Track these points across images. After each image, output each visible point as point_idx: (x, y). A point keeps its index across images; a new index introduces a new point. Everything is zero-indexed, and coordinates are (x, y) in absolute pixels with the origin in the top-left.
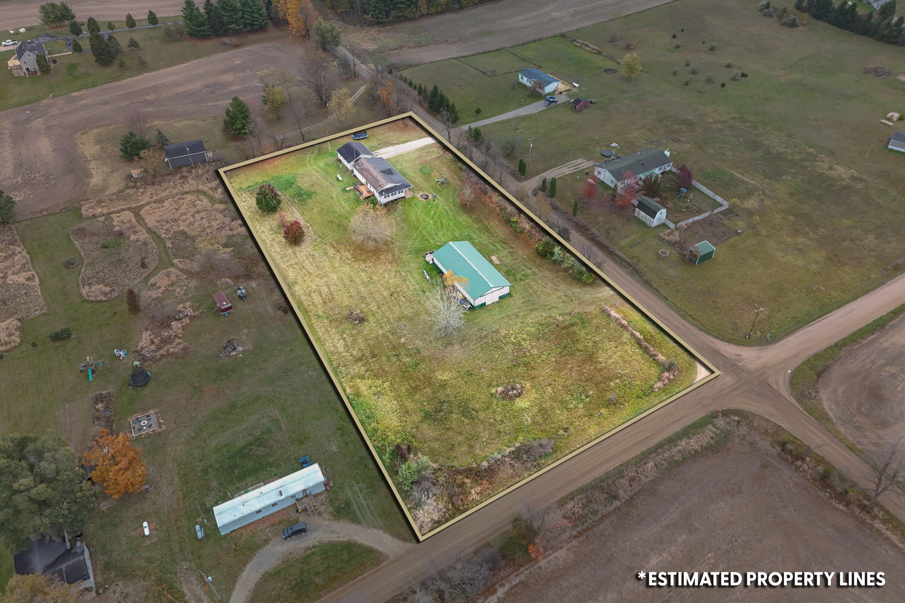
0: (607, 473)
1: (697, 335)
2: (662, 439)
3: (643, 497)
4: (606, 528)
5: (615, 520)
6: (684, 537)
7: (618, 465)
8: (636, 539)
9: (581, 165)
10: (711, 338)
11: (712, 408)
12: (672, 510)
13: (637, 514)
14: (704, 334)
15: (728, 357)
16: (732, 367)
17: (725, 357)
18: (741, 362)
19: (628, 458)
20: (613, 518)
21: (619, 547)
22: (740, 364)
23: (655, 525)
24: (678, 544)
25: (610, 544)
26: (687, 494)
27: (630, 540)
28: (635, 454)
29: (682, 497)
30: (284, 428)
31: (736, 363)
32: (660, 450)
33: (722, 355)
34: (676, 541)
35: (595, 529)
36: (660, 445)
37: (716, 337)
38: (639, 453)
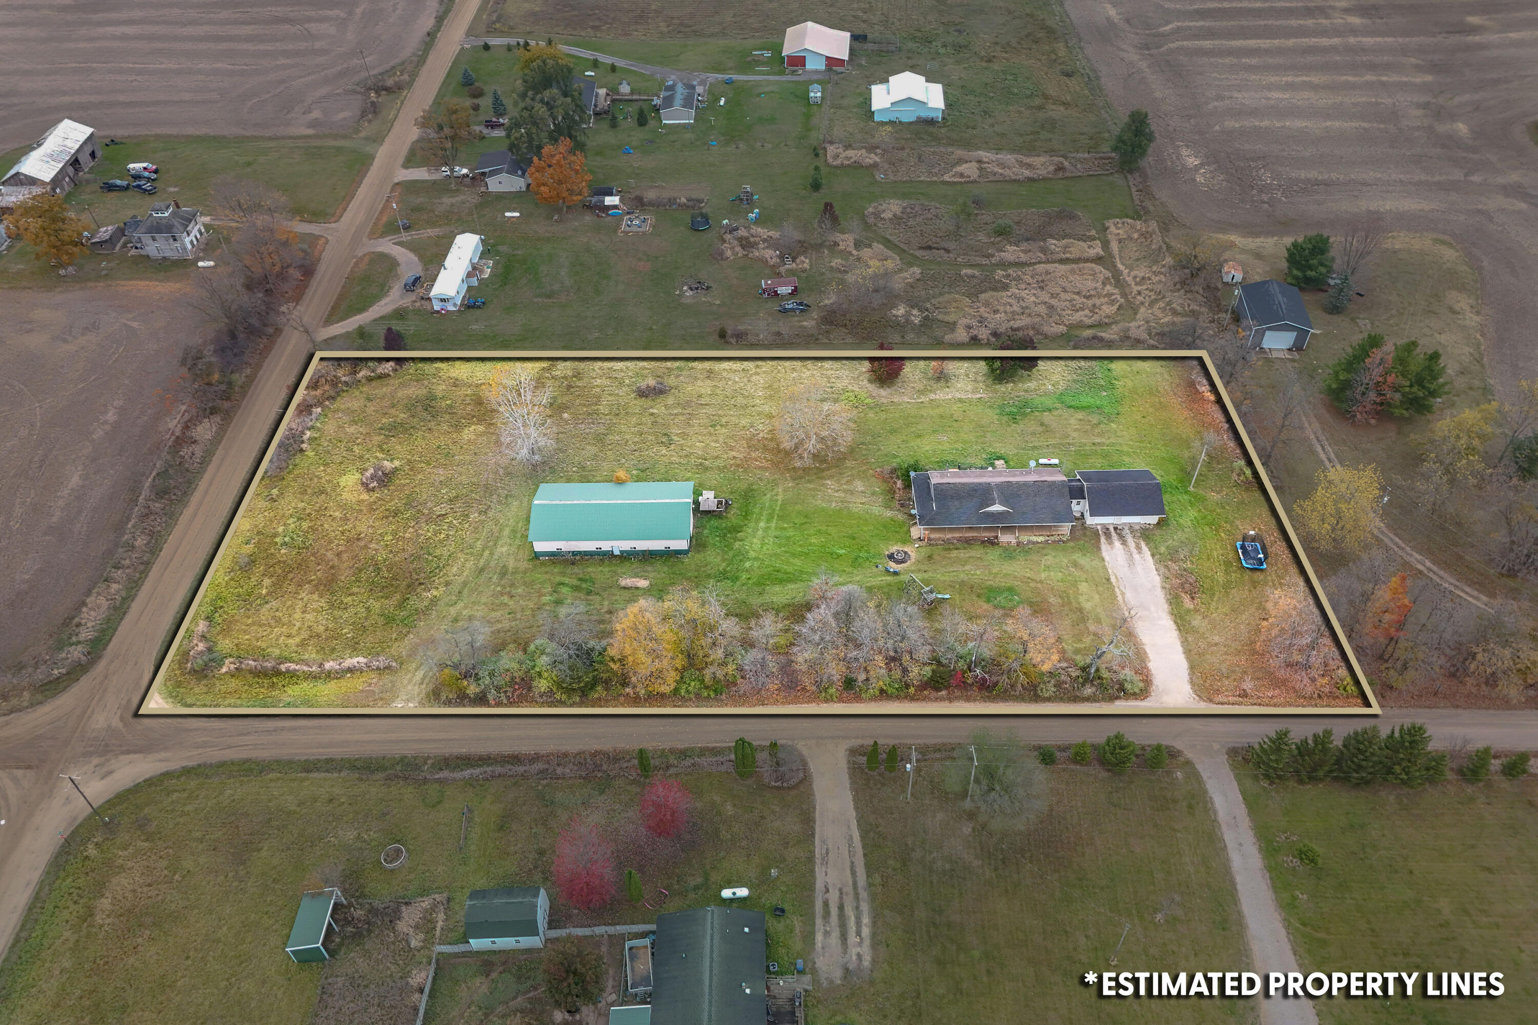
1: (200, 751)
10: (174, 765)
11: (102, 664)
14: (191, 764)
15: (122, 757)
16: (106, 745)
17: (128, 752)
18: (96, 767)
22: (95, 761)
31: (103, 759)
32: (141, 568)
33: (135, 752)
37: (167, 775)
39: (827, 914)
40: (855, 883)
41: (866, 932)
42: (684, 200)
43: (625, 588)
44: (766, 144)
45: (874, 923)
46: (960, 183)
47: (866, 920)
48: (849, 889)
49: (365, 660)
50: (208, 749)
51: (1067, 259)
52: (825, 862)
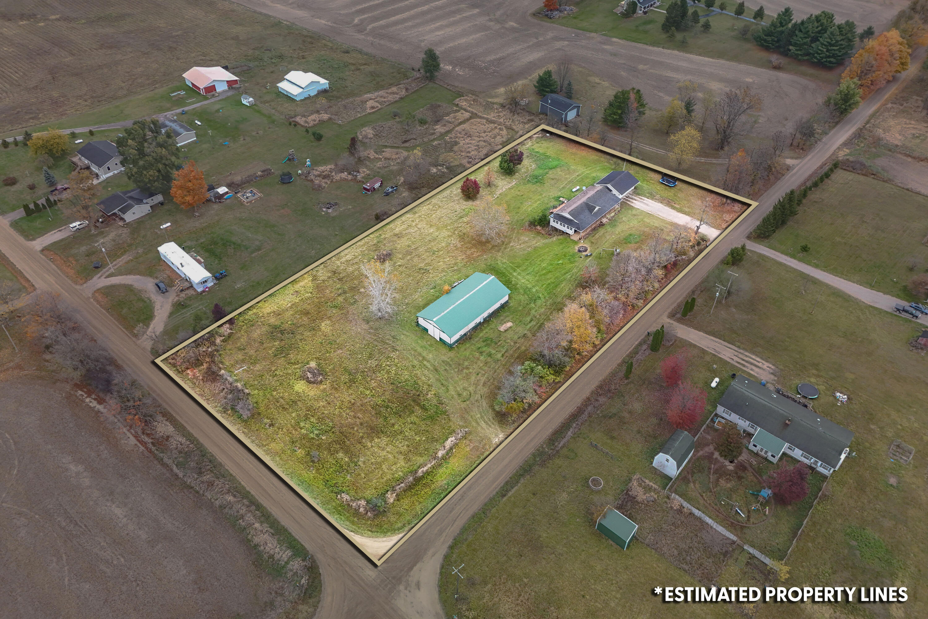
0: (221, 464)
2: (268, 508)
3: (192, 497)
4: (156, 470)
5: (165, 476)
6: (144, 536)
7: (232, 472)
8: (143, 495)
9: (754, 368)
12: (177, 524)
13: (172, 493)
15: (411, 574)
17: (411, 569)
18: (405, 589)
19: (240, 480)
20: (168, 475)
21: (135, 482)
22: (401, 587)
23: (159, 510)
24: (136, 532)
25: (139, 475)
26: (197, 537)
27: (142, 490)
28: (246, 486)
29: (192, 532)
30: (253, 255)
31: (403, 583)
32: (253, 508)
34: (140, 529)
35: (155, 462)
36: (259, 507)
38: (248, 489)
39: (744, 366)
40: (735, 351)
41: (758, 359)
42: (260, 173)
43: (506, 331)
44: (259, 132)
45: (756, 355)
46: (376, 111)
47: (754, 357)
48: (736, 353)
49: (454, 438)
50: (447, 531)
51: (461, 122)
52: (719, 353)
